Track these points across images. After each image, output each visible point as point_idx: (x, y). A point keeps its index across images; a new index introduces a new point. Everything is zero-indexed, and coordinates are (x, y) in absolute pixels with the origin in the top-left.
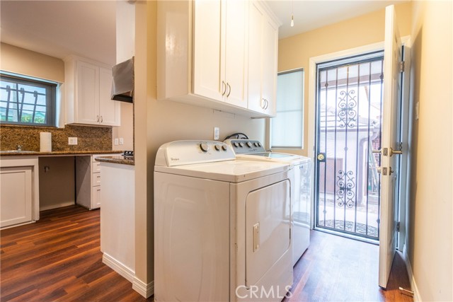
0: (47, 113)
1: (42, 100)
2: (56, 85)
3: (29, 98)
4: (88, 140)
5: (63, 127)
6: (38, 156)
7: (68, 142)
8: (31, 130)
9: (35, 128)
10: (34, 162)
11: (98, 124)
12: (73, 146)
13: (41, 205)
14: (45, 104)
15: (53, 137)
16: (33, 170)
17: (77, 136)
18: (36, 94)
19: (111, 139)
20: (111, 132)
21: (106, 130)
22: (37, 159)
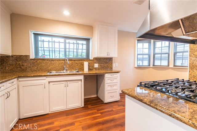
0: (86, 52)
1: (85, 47)
2: (90, 39)
3: (80, 47)
4: (102, 65)
5: (92, 59)
6: (83, 75)
7: (94, 66)
8: (81, 61)
9: (82, 60)
10: (82, 77)
11: (107, 56)
12: (96, 68)
13: (85, 96)
14: (86, 49)
15: (89, 64)
16: (81, 82)
17: (98, 63)
18: (82, 44)
19: (112, 64)
20: (112, 61)
21: (110, 59)
22: (83, 76)
